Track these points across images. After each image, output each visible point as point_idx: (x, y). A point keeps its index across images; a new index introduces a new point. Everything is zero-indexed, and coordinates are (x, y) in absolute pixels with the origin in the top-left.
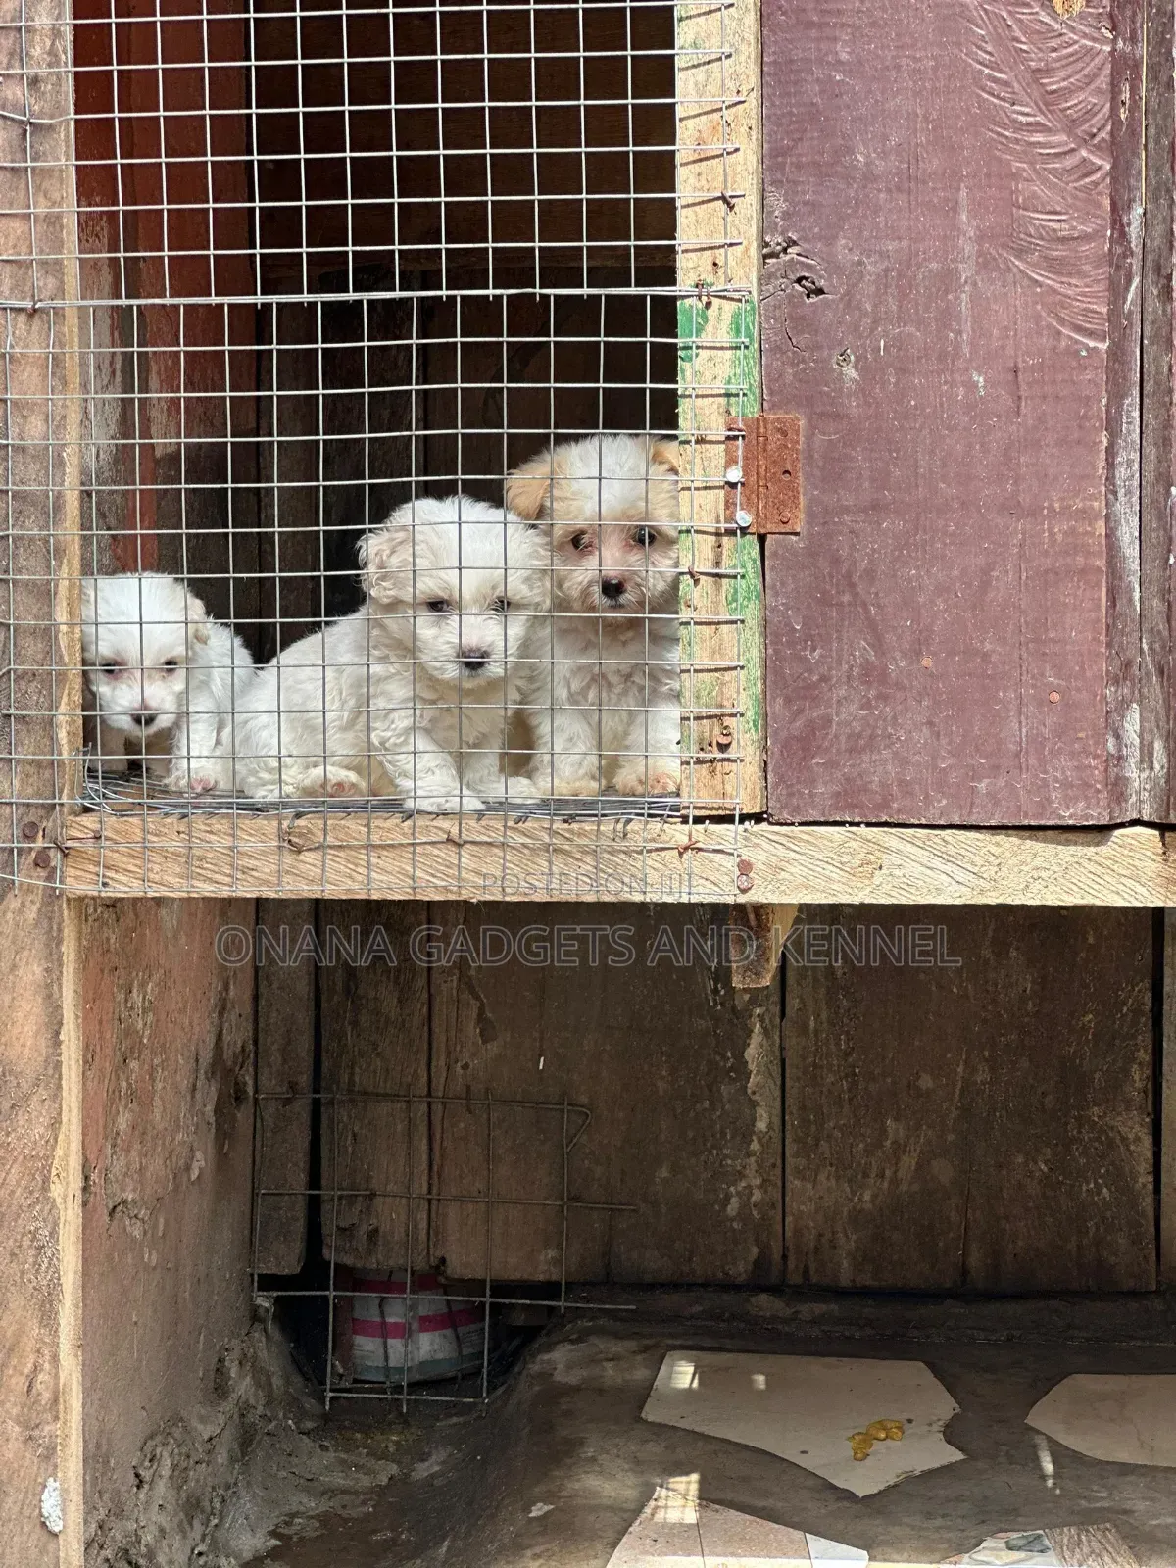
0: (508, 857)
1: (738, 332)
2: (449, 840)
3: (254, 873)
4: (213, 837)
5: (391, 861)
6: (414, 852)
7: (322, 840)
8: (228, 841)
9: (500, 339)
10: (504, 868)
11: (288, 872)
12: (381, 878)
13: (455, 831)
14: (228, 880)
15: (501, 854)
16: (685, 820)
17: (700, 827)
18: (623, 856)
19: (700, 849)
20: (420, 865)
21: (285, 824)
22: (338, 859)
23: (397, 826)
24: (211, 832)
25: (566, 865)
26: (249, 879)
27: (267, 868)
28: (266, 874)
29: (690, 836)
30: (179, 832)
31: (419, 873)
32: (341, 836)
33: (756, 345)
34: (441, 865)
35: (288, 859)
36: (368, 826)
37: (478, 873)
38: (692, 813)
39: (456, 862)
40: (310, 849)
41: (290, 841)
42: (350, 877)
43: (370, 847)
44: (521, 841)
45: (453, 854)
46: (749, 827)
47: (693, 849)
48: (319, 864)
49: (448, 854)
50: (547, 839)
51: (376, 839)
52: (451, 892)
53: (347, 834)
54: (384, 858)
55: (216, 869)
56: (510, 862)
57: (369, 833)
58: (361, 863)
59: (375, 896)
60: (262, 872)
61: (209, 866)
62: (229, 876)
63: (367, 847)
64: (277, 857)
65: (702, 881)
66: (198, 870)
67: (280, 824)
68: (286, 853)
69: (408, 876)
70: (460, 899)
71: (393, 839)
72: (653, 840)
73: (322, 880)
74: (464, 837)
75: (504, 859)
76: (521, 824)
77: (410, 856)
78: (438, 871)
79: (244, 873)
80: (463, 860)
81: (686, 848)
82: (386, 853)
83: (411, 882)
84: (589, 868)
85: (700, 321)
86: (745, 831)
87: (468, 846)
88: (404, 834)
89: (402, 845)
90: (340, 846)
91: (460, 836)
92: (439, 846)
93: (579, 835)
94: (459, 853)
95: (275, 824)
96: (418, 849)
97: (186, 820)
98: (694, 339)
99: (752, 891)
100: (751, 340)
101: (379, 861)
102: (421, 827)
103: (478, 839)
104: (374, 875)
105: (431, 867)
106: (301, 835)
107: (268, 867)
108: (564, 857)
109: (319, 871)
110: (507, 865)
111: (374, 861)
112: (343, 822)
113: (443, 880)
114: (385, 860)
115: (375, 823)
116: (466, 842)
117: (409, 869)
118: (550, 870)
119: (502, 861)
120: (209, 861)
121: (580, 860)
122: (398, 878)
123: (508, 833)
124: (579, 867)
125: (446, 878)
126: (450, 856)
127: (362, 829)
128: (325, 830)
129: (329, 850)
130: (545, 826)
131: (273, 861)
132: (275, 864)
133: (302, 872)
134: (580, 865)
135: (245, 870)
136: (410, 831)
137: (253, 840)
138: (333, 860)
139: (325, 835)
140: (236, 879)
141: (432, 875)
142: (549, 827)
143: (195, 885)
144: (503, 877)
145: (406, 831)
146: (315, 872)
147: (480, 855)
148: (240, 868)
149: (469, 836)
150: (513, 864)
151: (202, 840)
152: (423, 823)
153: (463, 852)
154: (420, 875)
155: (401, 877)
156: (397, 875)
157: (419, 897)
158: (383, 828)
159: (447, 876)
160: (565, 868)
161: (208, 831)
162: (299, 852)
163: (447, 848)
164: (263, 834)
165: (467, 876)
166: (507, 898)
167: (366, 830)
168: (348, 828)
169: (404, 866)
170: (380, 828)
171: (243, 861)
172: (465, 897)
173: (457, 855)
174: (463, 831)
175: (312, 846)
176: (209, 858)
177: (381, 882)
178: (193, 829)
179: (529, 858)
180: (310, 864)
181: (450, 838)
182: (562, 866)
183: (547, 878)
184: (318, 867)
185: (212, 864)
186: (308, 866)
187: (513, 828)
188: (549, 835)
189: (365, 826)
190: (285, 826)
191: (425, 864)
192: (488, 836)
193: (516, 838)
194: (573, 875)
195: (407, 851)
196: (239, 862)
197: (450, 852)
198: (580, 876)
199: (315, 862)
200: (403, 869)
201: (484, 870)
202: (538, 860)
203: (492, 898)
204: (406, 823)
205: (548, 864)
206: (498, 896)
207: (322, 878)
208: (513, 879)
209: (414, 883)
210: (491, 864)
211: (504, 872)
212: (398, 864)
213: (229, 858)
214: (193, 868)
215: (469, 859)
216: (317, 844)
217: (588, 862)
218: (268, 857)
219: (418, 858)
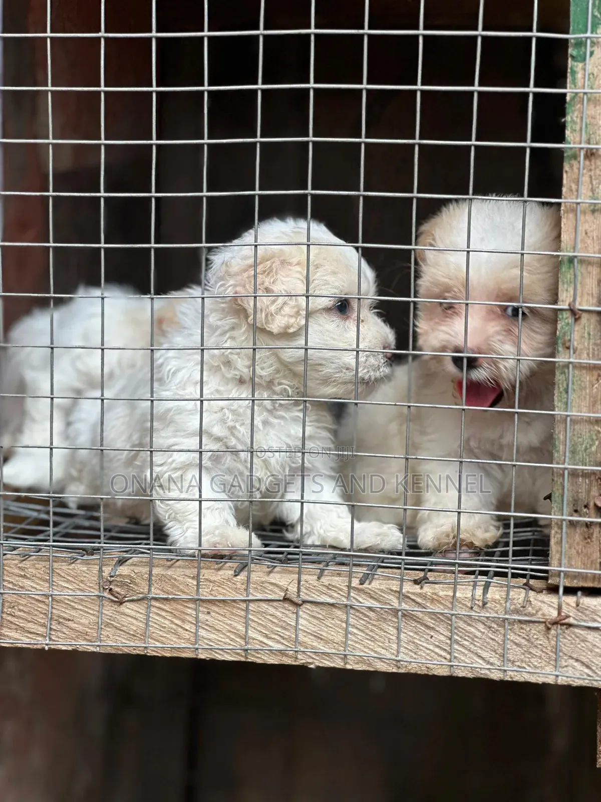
0: (351, 621)
2: (286, 599)
3: (70, 624)
4: (27, 583)
5: (221, 618)
6: (247, 610)
7: (146, 591)
8: (44, 588)
9: (361, 31)
10: (347, 632)
11: (108, 625)
12: (212, 636)
13: (293, 589)
14: (41, 630)
15: (344, 617)
16: (554, 589)
17: (571, 600)
18: (481, 627)
19: (570, 625)
20: (253, 624)
21: (107, 570)
22: (164, 614)
23: (229, 580)
24: (24, 577)
25: (416, 633)
27: (84, 619)
28: (83, 625)
29: (560, 609)
31: (251, 633)
32: (168, 588)
34: (277, 625)
35: (109, 610)
36: (197, 578)
37: (319, 638)
38: (563, 582)
39: (293, 624)
40: (132, 601)
41: (111, 590)
42: (176, 634)
43: (198, 601)
44: (369, 605)
45: (290, 615)
47: (561, 624)
48: (142, 617)
49: (286, 614)
50: (395, 603)
51: (205, 594)
52: (287, 655)
53: (173, 586)
54: (213, 614)
55: (29, 618)
56: (354, 626)
57: (198, 585)
58: (188, 618)
59: (204, 655)
60: (79, 623)
61: (21, 614)
62: (44, 625)
63: (194, 601)
64: (97, 608)
65: (571, 661)
66: (10, 618)
67: (101, 571)
68: (106, 603)
69: (241, 637)
70: (297, 663)
71: (224, 595)
72: (517, 612)
73: (144, 636)
74: (304, 597)
75: (347, 622)
76: (366, 585)
77: (243, 613)
78: (272, 632)
79: (59, 623)
80: (301, 621)
81: (555, 623)
82: (216, 609)
83: (243, 643)
84: (443, 638)
85: (596, 14)
87: (308, 606)
88: (236, 590)
89: (234, 601)
90: (166, 599)
91: (299, 596)
92: (275, 604)
93: (432, 600)
94: (297, 613)
95: (95, 569)
96: (252, 606)
98: (589, 34)
101: (208, 617)
102: (255, 583)
103: (319, 599)
104: (202, 633)
105: (265, 627)
107: (86, 618)
108: (414, 624)
109: (142, 625)
110: (350, 629)
111: (202, 617)
112: (169, 572)
113: (279, 642)
114: (214, 617)
115: (206, 574)
116: (304, 602)
117: (241, 628)
118: (398, 638)
119: (344, 625)
120: (21, 608)
121: (433, 628)
122: (228, 637)
123: (352, 594)
124: (432, 637)
125: (282, 641)
126: (287, 616)
127: (190, 580)
128: (150, 580)
129: (154, 603)
130: (394, 589)
131: (92, 612)
132: (94, 615)
133: (123, 626)
134: (432, 634)
135: (61, 620)
136: (244, 587)
137: (70, 587)
138: (158, 614)
139: (150, 586)
140: (51, 629)
141: (267, 636)
142: (398, 590)
143: (6, 633)
144: (345, 643)
145: (239, 585)
146: (137, 626)
147: (320, 616)
148: (56, 618)
149: (308, 595)
150: (357, 628)
151: (14, 585)
152: (258, 579)
153: (301, 613)
154: (254, 636)
155: (232, 636)
156: (228, 634)
157: (251, 659)
158: (214, 582)
159: (283, 638)
160: (415, 636)
161: (21, 576)
162: (121, 603)
163: (284, 608)
164: (82, 581)
165: (306, 639)
166: (349, 667)
167: (195, 583)
168: (175, 579)
169: (235, 624)
170: (210, 582)
171: (58, 610)
172: (302, 662)
173: (295, 616)
174: (303, 589)
175: (135, 598)
176: (22, 605)
177: (210, 640)
178: (5, 572)
179: (374, 623)
180: (132, 617)
181: (288, 596)
182: (411, 634)
183: (395, 646)
184: (141, 621)
185: (25, 612)
186: (130, 619)
187: (357, 589)
188: (398, 598)
189: (193, 578)
190: (106, 574)
191: (259, 624)
192: (331, 596)
193: (361, 600)
194: (424, 644)
195: (239, 608)
196: (54, 611)
197: (287, 612)
198: (431, 647)
199: (138, 615)
200: (235, 628)
201: (324, 634)
202: (384, 626)
203: (332, 665)
204: (238, 577)
205: (395, 631)
206: (338, 664)
207: (145, 633)
208: (357, 645)
209: (247, 643)
210: (332, 628)
211: (346, 637)
212: (230, 622)
213: (44, 607)
214: (4, 616)
215: (307, 620)
216: (141, 596)
217: (441, 631)
218: (86, 607)
219: (251, 617)
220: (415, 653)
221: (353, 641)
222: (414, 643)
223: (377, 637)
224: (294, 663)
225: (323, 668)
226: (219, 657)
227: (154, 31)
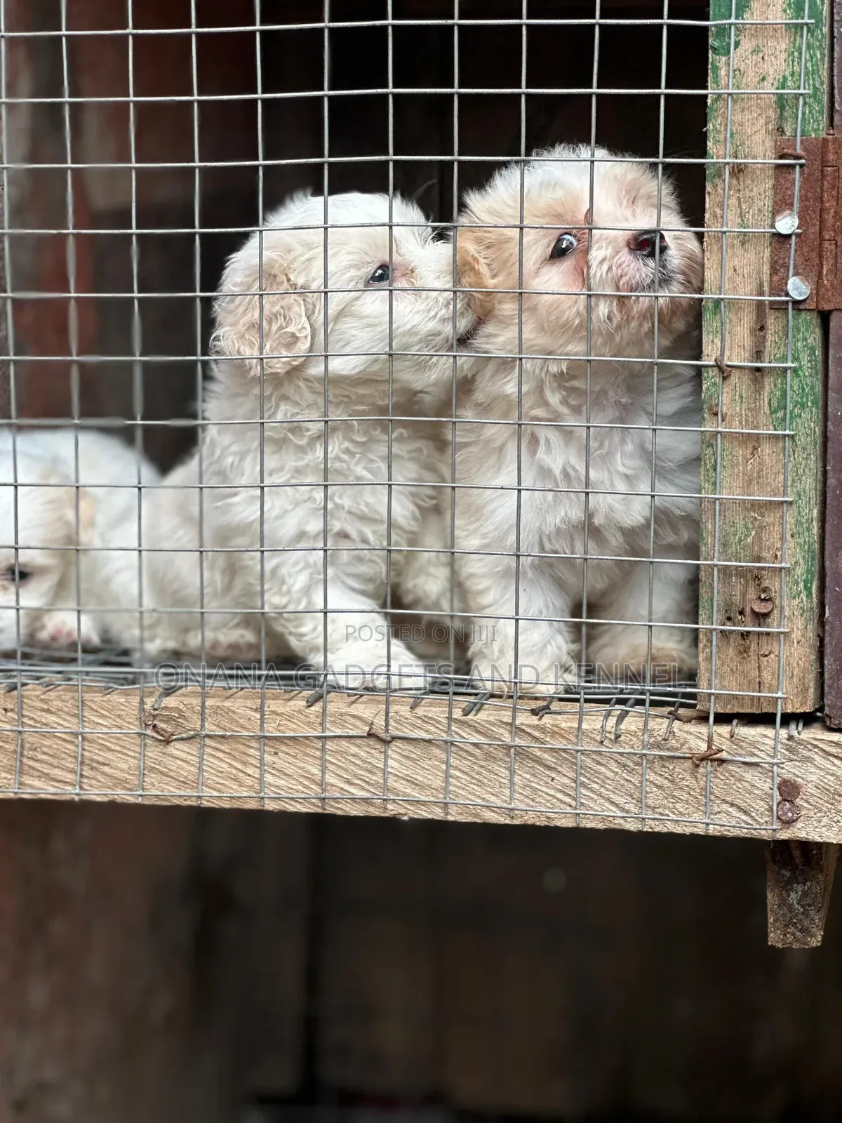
0: (453, 761)
1: (799, 10)
2: (370, 735)
3: (106, 769)
4: (52, 719)
5: (291, 760)
6: (323, 750)
7: (198, 727)
8: (73, 725)
9: (450, 22)
10: (447, 776)
11: (152, 770)
12: (282, 783)
13: (380, 722)
14: (70, 777)
15: (444, 756)
16: (703, 719)
17: (724, 730)
18: (614, 766)
19: (722, 761)
20: (331, 767)
21: (149, 702)
22: (220, 755)
23: (300, 712)
24: (48, 711)
25: (534, 775)
26: (99, 777)
27: (122, 765)
28: (122, 770)
29: (710, 742)
30: (6, 710)
31: (329, 778)
32: (225, 723)
33: (826, 30)
34: (360, 768)
35: (153, 752)
36: (261, 710)
37: (414, 783)
38: (714, 708)
39: (382, 766)
40: (182, 739)
41: (155, 726)
42: (236, 780)
43: (262, 739)
44: (475, 741)
45: (377, 755)
46: (795, 733)
47: (712, 760)
48: (194, 760)
49: (371, 754)
50: (507, 738)
51: (271, 729)
52: (373, 805)
53: (232, 720)
54: (281, 755)
55: (55, 762)
56: (456, 768)
57: (262, 719)
58: (250, 760)
59: (270, 806)
60: (116, 768)
61: (45, 757)
62: (73, 771)
63: (258, 739)
64: (138, 749)
65: (724, 806)
66: (31, 763)
67: (142, 702)
68: (149, 741)
69: (317, 784)
70: (386, 815)
71: (294, 731)
72: (657, 746)
73: (198, 782)
74: (393, 731)
75: (447, 763)
76: (470, 717)
77: (318, 753)
78: (355, 776)
79: (92, 768)
80: (391, 762)
81: (704, 759)
82: (285, 749)
83: (320, 791)
84: (566, 781)
86: (791, 738)
87: (398, 743)
88: (309, 724)
89: (307, 738)
90: (223, 737)
91: (387, 731)
92: (358, 741)
93: (553, 734)
94: (385, 752)
95: (135, 701)
96: (330, 745)
97: (15, 693)
98: (733, 20)
99: (799, 825)
100: (819, 21)
101: (275, 759)
102: (333, 715)
103: (413, 735)
104: (269, 778)
105: (346, 770)
107: (125, 761)
108: (531, 764)
109: (195, 770)
110: (452, 771)
111: (267, 758)
112: (227, 704)
113: (363, 789)
114: (282, 759)
115: (272, 705)
116: (394, 738)
117: (316, 771)
118: (511, 782)
119: (444, 767)
120: (45, 749)
121: (554, 769)
122: (301, 783)
123: (453, 728)
124: (553, 779)
125: (367, 787)
126: (373, 756)
127: (253, 713)
128: (202, 713)
129: (208, 741)
130: (505, 720)
131: (132, 754)
132: (134, 758)
133: (170, 770)
134: (553, 775)
135: (94, 765)
136: (319, 720)
137: (105, 724)
138: (213, 756)
139: (203, 720)
140: (82, 776)
141: (349, 782)
142: (510, 721)
143: (27, 782)
144: (446, 789)
145: (313, 719)
146: (190, 772)
147: (414, 756)
148: (87, 762)
149: (399, 730)
150: (460, 770)
151: (36, 721)
152: (336, 710)
153: (390, 752)
154: (332, 781)
155: (306, 783)
156: (301, 780)
157: (330, 810)
158: (282, 715)
159: (369, 784)
160: (532, 779)
161: (43, 710)
162: (167, 742)
163: (369, 746)
164: (119, 716)
165: (396, 785)
166: (450, 818)
167: (258, 716)
168: (234, 712)
169: (309, 768)
170: (277, 714)
171: (90, 752)
172: (393, 813)
173: (382, 756)
174: (392, 722)
175: (184, 735)
176: (46, 746)
177: (278, 787)
178: (25, 706)
179: (482, 763)
180: (182, 760)
181: (373, 731)
182: (528, 776)
183: (507, 792)
184: (193, 765)
185: (50, 755)
186: (179, 762)
187: (460, 721)
188: (511, 732)
189: (256, 710)
190: (148, 707)
191: (340, 767)
192: (427, 731)
193: (464, 735)
194: (544, 789)
195: (314, 748)
196: (86, 754)
197: (373, 751)
198: (552, 792)
199: (189, 757)
200: (308, 772)
201: (420, 778)
202: (494, 767)
203: (430, 816)
204: (312, 708)
205: (507, 773)
206: (437, 814)
207: (198, 779)
208: (460, 791)
209: (324, 790)
210: (429, 770)
211: (446, 781)
212: (302, 765)
213: (73, 748)
214: (25, 760)
215: (399, 762)
216: (192, 733)
217: (565, 772)
218: (124, 748)
219: (328, 758)
220: (533, 800)
221: (455, 786)
222: (531, 787)
223: (485, 781)
224: (383, 815)
225: (418, 820)
226: (291, 809)
227: (193, 26)
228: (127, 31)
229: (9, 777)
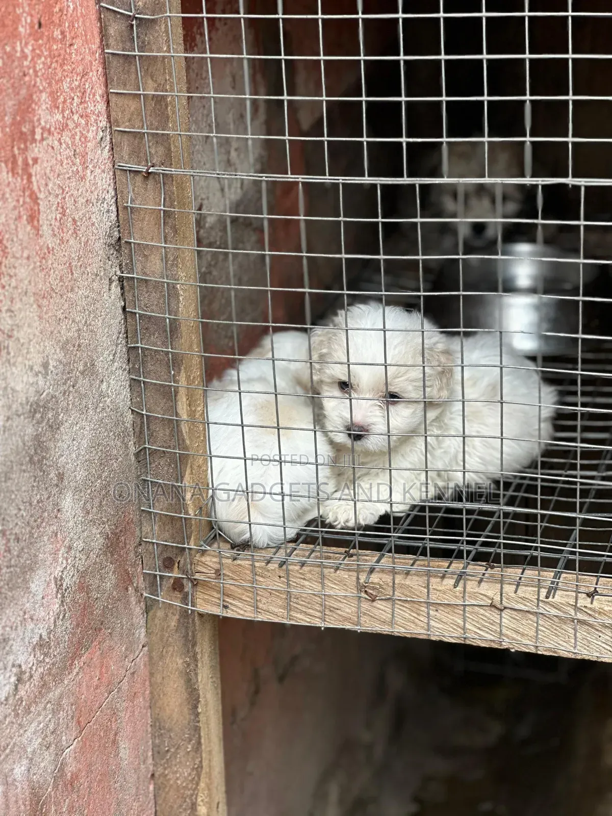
0: (540, 622)
2: (492, 606)
3: (339, 612)
4: (306, 583)
5: (446, 615)
6: (464, 611)
7: (391, 593)
10: (537, 630)
11: (365, 614)
12: (440, 626)
13: (497, 598)
14: (318, 614)
15: (535, 619)
20: (469, 620)
21: (362, 578)
22: (404, 609)
23: (450, 590)
24: (304, 579)
25: (589, 633)
26: (334, 615)
27: (348, 610)
28: (348, 613)
30: (280, 577)
31: (468, 626)
32: (407, 593)
34: (486, 622)
35: (365, 605)
36: (427, 587)
37: (517, 632)
39: (499, 622)
40: (382, 599)
41: (366, 591)
42: (414, 623)
43: (428, 604)
44: (553, 613)
45: (496, 616)
48: (390, 611)
50: (572, 613)
51: (434, 598)
52: (494, 642)
53: (410, 591)
54: (439, 611)
55: (309, 606)
56: (542, 626)
57: (428, 592)
58: (422, 613)
59: (434, 638)
60: (344, 611)
62: (320, 611)
63: (426, 603)
64: (356, 602)
66: (295, 605)
67: (358, 578)
68: (363, 599)
69: (461, 628)
71: (448, 600)
73: (392, 623)
74: (505, 604)
75: (537, 623)
76: (550, 599)
77: (461, 612)
78: (483, 626)
79: (331, 611)
80: (504, 620)
82: (442, 609)
83: (462, 631)
84: (608, 638)
87: (509, 611)
88: (456, 597)
89: (455, 605)
90: (407, 601)
91: (501, 603)
92: (484, 608)
93: (600, 613)
94: (501, 615)
95: (354, 577)
96: (468, 609)
101: (435, 613)
102: (469, 593)
103: (516, 607)
104: (432, 623)
105: (477, 622)
106: (374, 588)
108: (587, 627)
109: (390, 616)
110: (540, 627)
111: (431, 612)
112: (407, 582)
113: (488, 633)
114: (441, 613)
115: (434, 584)
116: (505, 608)
117: (461, 622)
118: (575, 635)
119: (535, 625)
120: (303, 599)
121: (601, 631)
122: (452, 627)
123: (540, 605)
124: (600, 637)
125: (491, 632)
126: (493, 616)
127: (422, 589)
128: (393, 587)
129: (397, 602)
130: (572, 603)
131: (353, 605)
132: (355, 607)
133: (376, 615)
134: (600, 634)
135: (332, 609)
136: (462, 595)
137: (337, 588)
138: (399, 609)
139: (394, 591)
140: (325, 614)
141: (479, 629)
142: (574, 604)
143: (293, 615)
144: (537, 637)
145: (458, 594)
146: (387, 617)
147: (518, 618)
148: (328, 607)
149: (508, 603)
150: (545, 627)
151: (297, 584)
152: (472, 590)
153: (503, 615)
154: (470, 627)
155: (454, 627)
156: (451, 625)
157: (468, 642)
158: (440, 591)
159: (492, 631)
160: (588, 635)
161: (302, 578)
162: (373, 601)
163: (491, 610)
164: (345, 585)
165: (508, 632)
166: (539, 652)
167: (426, 590)
168: (412, 588)
169: (457, 619)
170: (437, 590)
171: (329, 602)
172: (505, 647)
173: (499, 616)
174: (504, 599)
175: (383, 597)
176: (303, 597)
177: (438, 628)
178: (290, 575)
179: (557, 624)
180: (382, 610)
181: (493, 604)
182: (585, 634)
183: (573, 641)
184: (388, 613)
185: (305, 602)
186: (381, 611)
187: (544, 602)
188: (575, 610)
189: (425, 587)
190: (362, 581)
191: (473, 620)
192: (525, 605)
193: (547, 608)
194: (595, 641)
195: (459, 609)
196: (327, 603)
197: (494, 614)
198: (600, 643)
199: (386, 609)
200: (456, 622)
201: (521, 630)
202: (564, 627)
203: (527, 651)
204: (457, 588)
205: (573, 631)
206: (533, 650)
207: (392, 621)
208: (545, 639)
209: (465, 633)
210: (527, 626)
211: (537, 632)
212: (452, 617)
213: (320, 600)
214: (291, 603)
215: (508, 619)
216: (388, 597)
217: (607, 634)
218: (349, 601)
219: (467, 615)
220: (588, 647)
221: (542, 635)
222: (587, 640)
223: (559, 634)
224: (499, 648)
225: (521, 652)
226: (445, 640)
227: (380, 218)
228: (340, 219)
229: (283, 611)
